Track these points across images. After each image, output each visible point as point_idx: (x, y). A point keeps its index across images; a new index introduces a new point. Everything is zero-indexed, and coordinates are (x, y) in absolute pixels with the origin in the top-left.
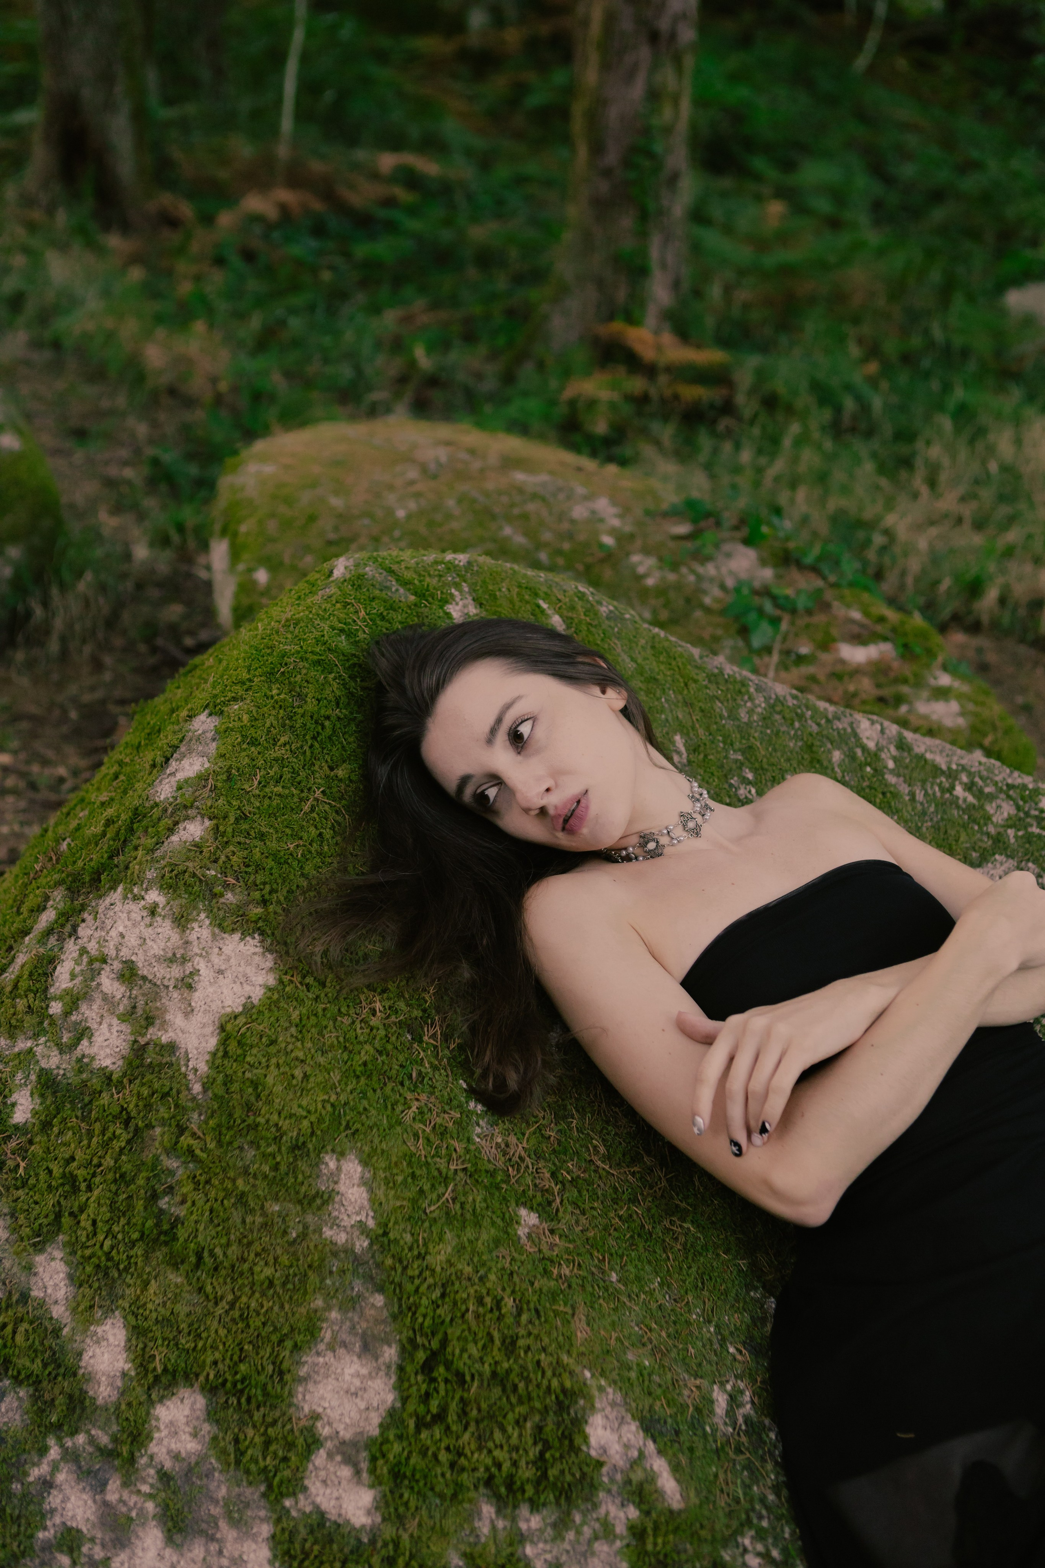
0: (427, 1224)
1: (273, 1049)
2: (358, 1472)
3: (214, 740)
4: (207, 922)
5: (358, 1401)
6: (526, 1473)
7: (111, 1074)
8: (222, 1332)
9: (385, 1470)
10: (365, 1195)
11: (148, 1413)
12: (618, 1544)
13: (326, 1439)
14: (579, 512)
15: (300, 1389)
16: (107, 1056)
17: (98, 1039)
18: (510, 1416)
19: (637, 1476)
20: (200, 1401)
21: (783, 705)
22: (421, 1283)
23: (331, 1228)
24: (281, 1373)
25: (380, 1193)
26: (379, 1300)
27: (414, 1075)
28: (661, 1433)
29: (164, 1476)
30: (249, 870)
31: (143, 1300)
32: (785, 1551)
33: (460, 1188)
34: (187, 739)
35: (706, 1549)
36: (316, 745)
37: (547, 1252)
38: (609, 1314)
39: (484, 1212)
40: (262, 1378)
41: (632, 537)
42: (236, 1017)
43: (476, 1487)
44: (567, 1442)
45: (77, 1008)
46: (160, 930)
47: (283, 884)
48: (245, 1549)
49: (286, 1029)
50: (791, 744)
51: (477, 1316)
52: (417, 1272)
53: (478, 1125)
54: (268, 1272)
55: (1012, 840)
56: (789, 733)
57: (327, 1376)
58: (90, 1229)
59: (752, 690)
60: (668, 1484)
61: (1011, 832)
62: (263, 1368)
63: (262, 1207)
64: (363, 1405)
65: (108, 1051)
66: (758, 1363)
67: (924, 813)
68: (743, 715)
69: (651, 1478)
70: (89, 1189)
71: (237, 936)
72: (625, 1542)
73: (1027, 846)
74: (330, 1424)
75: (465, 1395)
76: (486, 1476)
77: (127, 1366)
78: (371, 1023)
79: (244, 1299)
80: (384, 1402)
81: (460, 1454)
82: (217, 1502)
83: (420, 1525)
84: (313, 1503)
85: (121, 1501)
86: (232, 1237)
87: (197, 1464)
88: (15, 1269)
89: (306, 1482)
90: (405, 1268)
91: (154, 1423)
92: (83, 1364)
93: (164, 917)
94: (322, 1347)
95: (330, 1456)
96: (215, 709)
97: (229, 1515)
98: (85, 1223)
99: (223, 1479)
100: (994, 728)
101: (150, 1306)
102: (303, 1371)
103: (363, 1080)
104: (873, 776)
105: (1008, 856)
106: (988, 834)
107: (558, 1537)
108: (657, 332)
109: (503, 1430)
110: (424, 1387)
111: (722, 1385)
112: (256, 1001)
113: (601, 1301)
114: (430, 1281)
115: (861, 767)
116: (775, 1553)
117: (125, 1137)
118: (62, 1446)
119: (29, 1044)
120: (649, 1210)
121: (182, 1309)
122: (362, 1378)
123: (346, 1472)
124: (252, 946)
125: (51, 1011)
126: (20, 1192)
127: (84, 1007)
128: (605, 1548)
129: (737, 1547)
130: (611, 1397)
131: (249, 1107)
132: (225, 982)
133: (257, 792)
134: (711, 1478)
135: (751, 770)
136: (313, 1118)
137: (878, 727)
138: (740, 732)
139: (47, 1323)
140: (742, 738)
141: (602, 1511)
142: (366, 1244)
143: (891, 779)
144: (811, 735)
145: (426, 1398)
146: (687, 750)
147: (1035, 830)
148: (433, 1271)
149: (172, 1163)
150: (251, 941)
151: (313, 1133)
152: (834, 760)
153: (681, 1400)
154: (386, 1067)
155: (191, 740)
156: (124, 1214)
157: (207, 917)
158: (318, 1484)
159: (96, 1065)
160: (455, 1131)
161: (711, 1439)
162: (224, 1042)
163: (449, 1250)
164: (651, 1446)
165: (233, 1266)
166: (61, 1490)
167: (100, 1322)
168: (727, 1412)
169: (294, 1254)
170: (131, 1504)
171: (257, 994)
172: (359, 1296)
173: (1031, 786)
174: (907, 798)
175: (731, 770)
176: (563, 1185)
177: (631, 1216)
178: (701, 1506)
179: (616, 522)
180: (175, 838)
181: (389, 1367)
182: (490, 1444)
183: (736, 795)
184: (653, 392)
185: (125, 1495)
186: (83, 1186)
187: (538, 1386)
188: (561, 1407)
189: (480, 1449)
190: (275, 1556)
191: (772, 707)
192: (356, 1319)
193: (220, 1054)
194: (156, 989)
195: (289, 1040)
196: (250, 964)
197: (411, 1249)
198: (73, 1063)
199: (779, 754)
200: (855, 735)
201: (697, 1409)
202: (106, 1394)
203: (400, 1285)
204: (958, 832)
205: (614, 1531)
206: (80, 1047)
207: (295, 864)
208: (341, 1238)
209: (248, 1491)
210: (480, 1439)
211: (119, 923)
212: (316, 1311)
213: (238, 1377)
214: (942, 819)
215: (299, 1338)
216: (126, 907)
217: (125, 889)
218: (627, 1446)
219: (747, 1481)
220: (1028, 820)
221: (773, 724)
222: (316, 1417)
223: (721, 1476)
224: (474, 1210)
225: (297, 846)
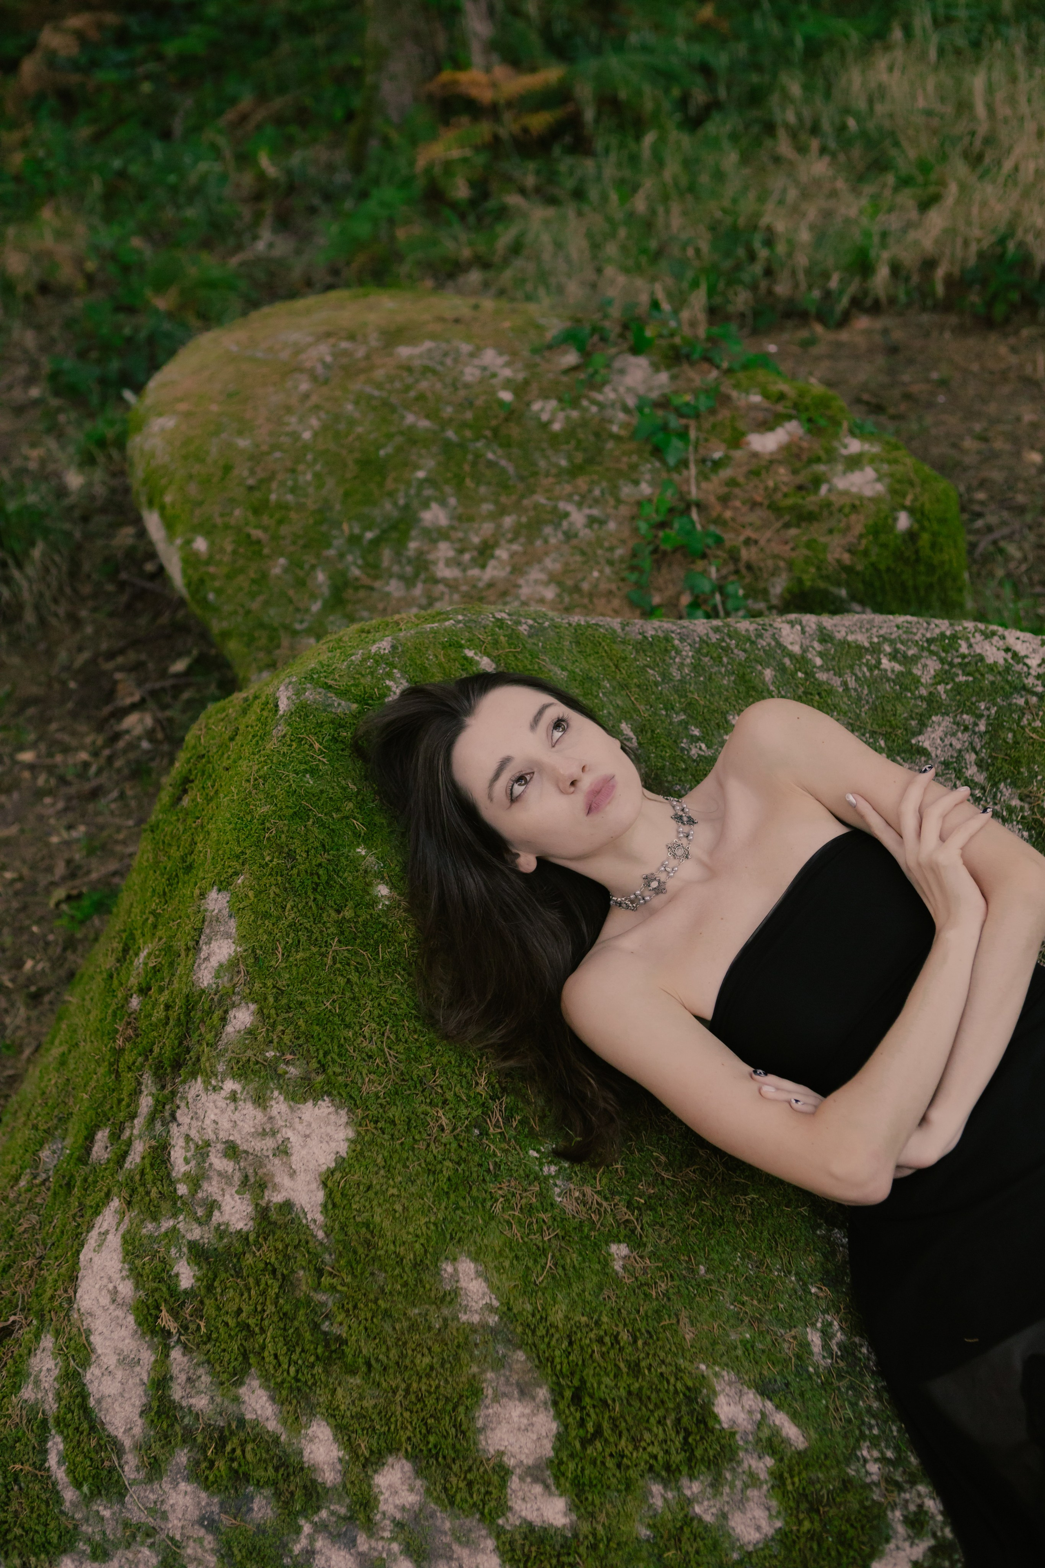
0: (540, 1293)
1: (371, 1194)
2: (547, 1487)
3: (230, 916)
4: (282, 1098)
5: (529, 1434)
6: (677, 1458)
7: (247, 1233)
8: (407, 1415)
9: (568, 1485)
10: (483, 1284)
11: (370, 1486)
12: (765, 1487)
13: (514, 1467)
14: (470, 374)
15: (482, 1437)
16: (238, 1220)
17: (226, 1209)
18: (652, 1420)
19: (766, 1433)
20: (408, 1466)
21: (708, 645)
22: (551, 1339)
23: (465, 1313)
24: (463, 1433)
25: (496, 1281)
26: (520, 1355)
27: (491, 1167)
28: (774, 1391)
29: (399, 1525)
30: (301, 1042)
31: (335, 1403)
32: (897, 1449)
33: (557, 1254)
34: (208, 919)
35: (834, 1472)
36: (319, 897)
37: (642, 1279)
38: (707, 1307)
39: (583, 1265)
40: (450, 1440)
41: (526, 383)
42: (332, 1173)
43: (642, 1476)
44: (702, 1426)
45: (200, 1187)
46: (245, 1112)
47: (332, 1041)
48: (479, 1560)
49: (377, 1173)
50: (725, 682)
51: (603, 1355)
52: (544, 1332)
53: (556, 1185)
54: (427, 1360)
55: (944, 696)
56: (720, 673)
57: (500, 1423)
58: (274, 1362)
59: (676, 642)
60: (791, 1431)
61: (941, 688)
62: (447, 1433)
63: (405, 1314)
64: (535, 1437)
65: (238, 1216)
66: (837, 1291)
67: (859, 698)
68: (676, 675)
69: (776, 1432)
70: (263, 1331)
71: (310, 1104)
72: (769, 1485)
73: (958, 697)
74: (514, 1457)
75: (612, 1414)
76: (647, 1467)
77: (341, 1454)
78: (443, 1141)
79: (415, 1385)
80: (550, 1430)
81: (623, 1456)
82: (446, 1533)
83: (607, 1515)
84: (520, 1517)
85: (370, 1548)
86: (389, 1343)
87: (421, 1510)
88: (226, 1403)
89: (510, 1504)
90: (534, 1332)
91: (376, 1490)
92: (305, 1459)
93: (245, 1100)
94: (488, 1401)
95: (522, 1479)
96: (223, 885)
97: (458, 1539)
98: (269, 1359)
99: (444, 1515)
100: (911, 484)
101: (342, 1407)
102: (480, 1423)
103: (452, 1196)
104: (806, 680)
105: (943, 714)
106: (921, 697)
107: (717, 1493)
108: (488, 69)
109: (650, 1430)
110: (578, 1415)
111: (813, 1325)
112: (344, 1155)
113: (698, 1299)
114: (557, 1336)
115: (793, 675)
116: (889, 1454)
117: (276, 1285)
118: (312, 1522)
119: (171, 1223)
120: (715, 1199)
121: (368, 1403)
122: (528, 1417)
123: (538, 1489)
124: (325, 1107)
125: (180, 1193)
126: (209, 1346)
127: (205, 1185)
128: (756, 1493)
129: (858, 1460)
130: (726, 1378)
131: (368, 1244)
132: (313, 1143)
133: (283, 965)
134: (824, 1411)
135: (696, 727)
136: (422, 1241)
137: (798, 627)
138: (677, 691)
139: (266, 1437)
140: (680, 696)
141: (745, 1465)
142: (497, 1318)
143: (822, 676)
144: (740, 664)
145: (582, 1423)
146: (635, 732)
147: (962, 678)
148: (557, 1327)
149: (321, 1297)
150: (323, 1104)
151: (426, 1251)
152: (767, 679)
153: (783, 1355)
154: (467, 1173)
155: (211, 921)
156: (298, 1344)
157: (280, 1093)
158: (519, 1502)
159: (232, 1229)
160: (538, 1204)
161: (815, 1377)
162: (330, 1195)
163: (564, 1307)
164: (769, 1405)
165: (397, 1363)
166: (322, 1554)
167: (308, 1426)
168: (823, 1347)
169: (443, 1340)
170: (380, 1548)
171: (343, 1148)
172: (504, 1356)
173: (948, 633)
174: (841, 690)
175: (678, 733)
176: (639, 1209)
177: (702, 1210)
178: (821, 1439)
179: (507, 373)
180: (229, 1029)
181: (545, 1403)
182: (643, 1444)
183: (689, 757)
184: (503, 133)
185: (373, 1543)
186: (257, 1330)
187: (667, 1391)
188: (690, 1400)
189: (636, 1448)
190: (504, 1562)
191: (698, 651)
192: (508, 1373)
193: (330, 1207)
194: (259, 1161)
195: (381, 1181)
196: (329, 1124)
197: (533, 1315)
198: (213, 1232)
199: (717, 697)
200: (779, 645)
201: (799, 1357)
202: (331, 1478)
203: (534, 1345)
204: (894, 706)
205: (759, 1479)
206: (214, 1219)
207: (336, 1019)
208: (476, 1318)
209: (467, 1521)
210: (635, 1441)
211: (209, 1112)
212: (474, 1376)
213: (430, 1446)
214: (877, 698)
215: (468, 1402)
216: (211, 1097)
217: (204, 1082)
218: (750, 1412)
219: (853, 1400)
220: (954, 670)
221: (703, 669)
222: (500, 1454)
223: (831, 1407)
224: (574, 1267)
225: (334, 1001)
